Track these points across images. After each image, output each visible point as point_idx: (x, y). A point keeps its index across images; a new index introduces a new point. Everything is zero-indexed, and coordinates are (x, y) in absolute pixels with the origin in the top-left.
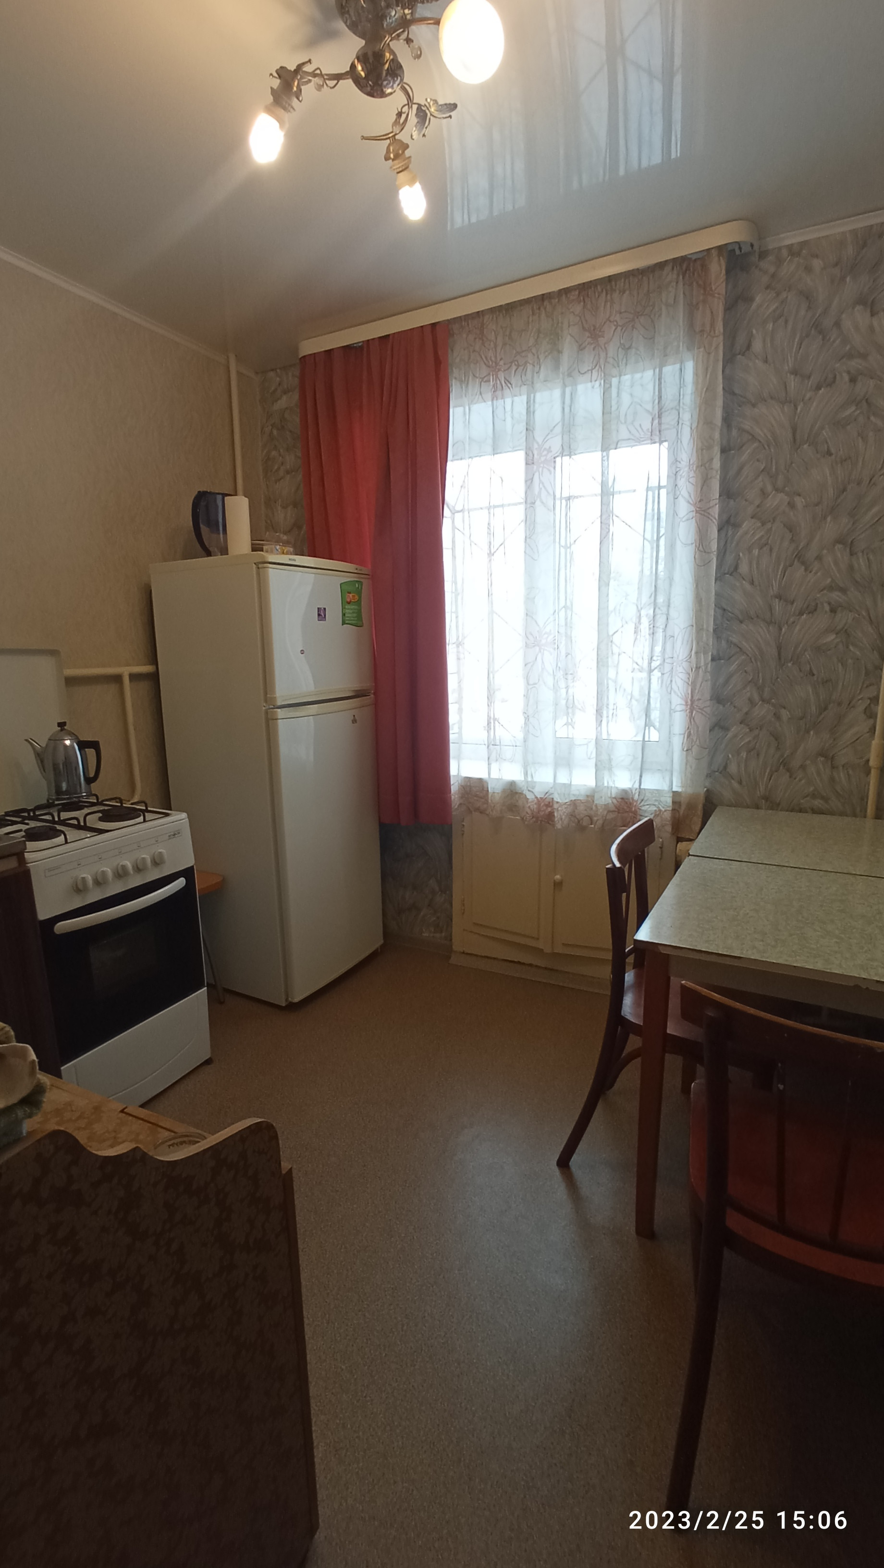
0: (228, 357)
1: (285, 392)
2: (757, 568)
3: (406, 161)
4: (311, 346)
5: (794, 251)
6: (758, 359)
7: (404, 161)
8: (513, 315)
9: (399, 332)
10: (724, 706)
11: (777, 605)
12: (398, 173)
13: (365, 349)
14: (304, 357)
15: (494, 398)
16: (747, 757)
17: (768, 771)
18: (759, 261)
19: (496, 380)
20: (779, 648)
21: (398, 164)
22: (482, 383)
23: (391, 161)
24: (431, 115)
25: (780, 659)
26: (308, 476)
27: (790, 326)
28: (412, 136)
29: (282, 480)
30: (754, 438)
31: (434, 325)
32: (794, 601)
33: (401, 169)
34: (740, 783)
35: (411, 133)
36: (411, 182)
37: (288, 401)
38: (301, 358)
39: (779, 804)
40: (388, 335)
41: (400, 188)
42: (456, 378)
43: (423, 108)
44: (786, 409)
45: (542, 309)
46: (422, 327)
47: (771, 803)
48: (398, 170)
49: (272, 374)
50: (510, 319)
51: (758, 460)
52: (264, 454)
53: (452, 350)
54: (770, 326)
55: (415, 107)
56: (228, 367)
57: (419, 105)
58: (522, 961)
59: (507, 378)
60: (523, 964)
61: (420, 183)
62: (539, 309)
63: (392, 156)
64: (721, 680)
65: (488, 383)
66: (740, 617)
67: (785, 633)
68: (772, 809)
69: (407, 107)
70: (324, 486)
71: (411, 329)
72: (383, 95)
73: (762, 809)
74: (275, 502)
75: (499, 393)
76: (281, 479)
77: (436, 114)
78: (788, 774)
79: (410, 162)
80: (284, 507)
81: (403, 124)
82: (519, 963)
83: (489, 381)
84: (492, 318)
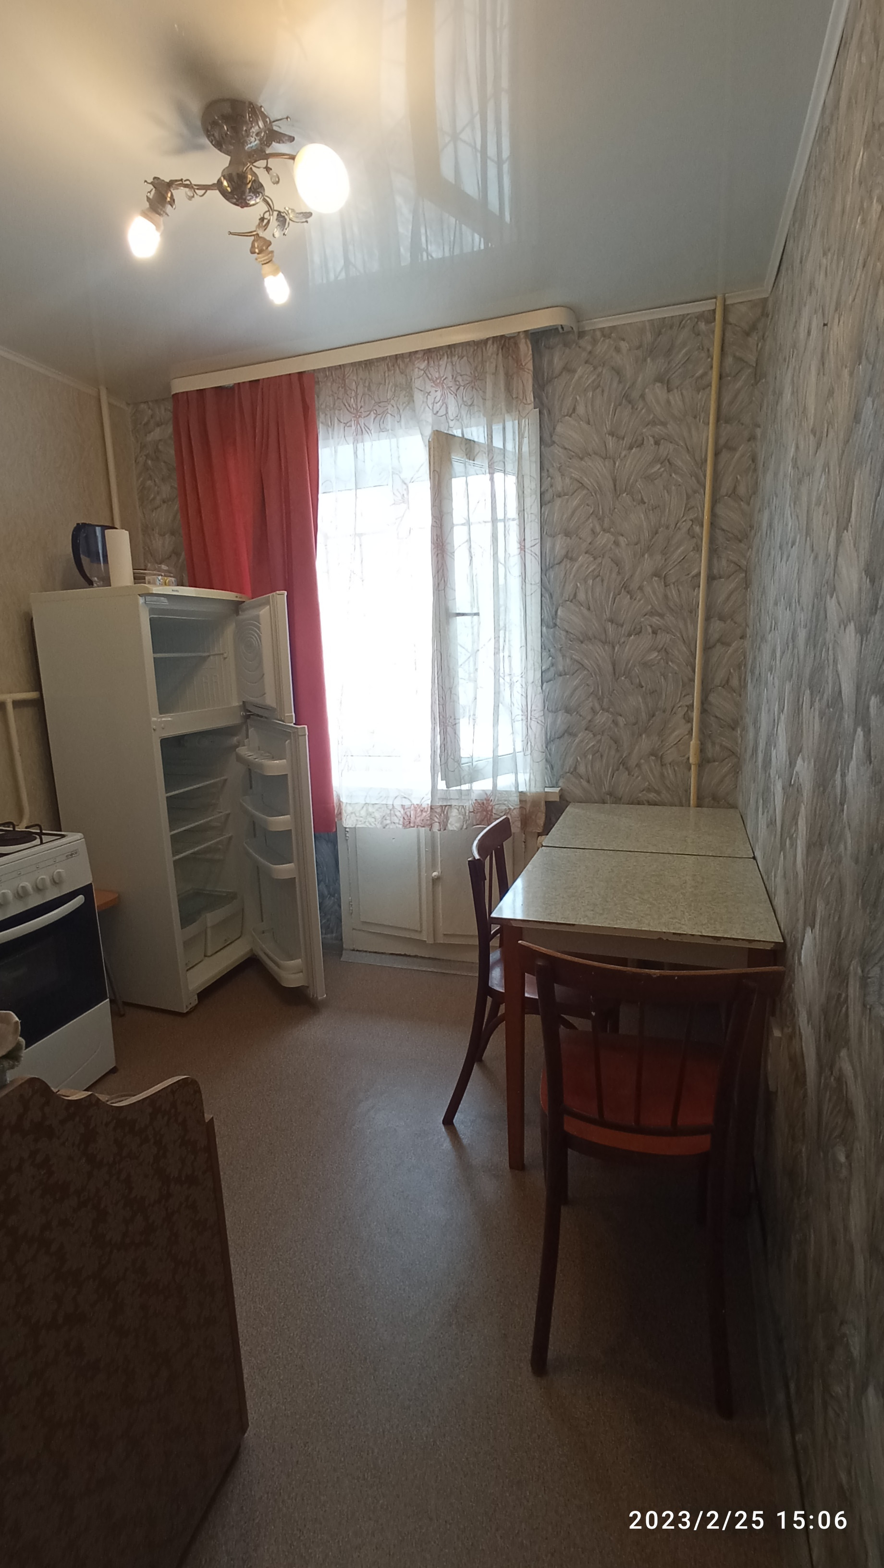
0: (99, 389)
1: (158, 425)
2: (592, 597)
3: (270, 255)
4: (181, 386)
5: (606, 333)
6: (582, 421)
7: (267, 255)
8: (371, 370)
9: (268, 378)
10: (571, 715)
11: (610, 627)
12: (263, 264)
13: (236, 392)
14: (176, 394)
15: (355, 441)
16: (592, 758)
17: (610, 771)
18: (578, 339)
19: (357, 425)
20: (614, 665)
21: (263, 258)
22: (346, 427)
23: (256, 254)
24: (290, 219)
25: (614, 673)
26: (184, 507)
27: (606, 394)
28: (273, 235)
29: (159, 509)
30: (583, 486)
31: (300, 374)
32: (623, 623)
33: (265, 262)
34: (588, 782)
35: (274, 231)
36: (275, 273)
37: (162, 434)
38: (173, 395)
39: (620, 799)
40: (258, 380)
41: (265, 277)
42: (322, 423)
43: (282, 214)
44: (607, 463)
45: (396, 366)
46: (290, 374)
47: (614, 798)
48: (263, 263)
49: (142, 406)
50: (369, 373)
51: (588, 505)
52: (140, 481)
53: (318, 397)
54: (590, 394)
55: (275, 213)
56: (99, 400)
57: (280, 212)
58: (408, 953)
59: (367, 425)
60: (409, 956)
61: (282, 273)
62: (393, 366)
63: (257, 251)
64: (568, 693)
65: (350, 428)
66: (581, 638)
67: (618, 651)
68: (615, 803)
69: (268, 213)
70: (201, 517)
71: (279, 376)
72: (248, 205)
73: (607, 803)
74: (153, 530)
75: (360, 437)
76: (158, 507)
77: (294, 219)
78: (627, 772)
79: (273, 256)
80: (162, 535)
81: (265, 225)
82: (405, 955)
83: (351, 426)
84: (353, 371)
